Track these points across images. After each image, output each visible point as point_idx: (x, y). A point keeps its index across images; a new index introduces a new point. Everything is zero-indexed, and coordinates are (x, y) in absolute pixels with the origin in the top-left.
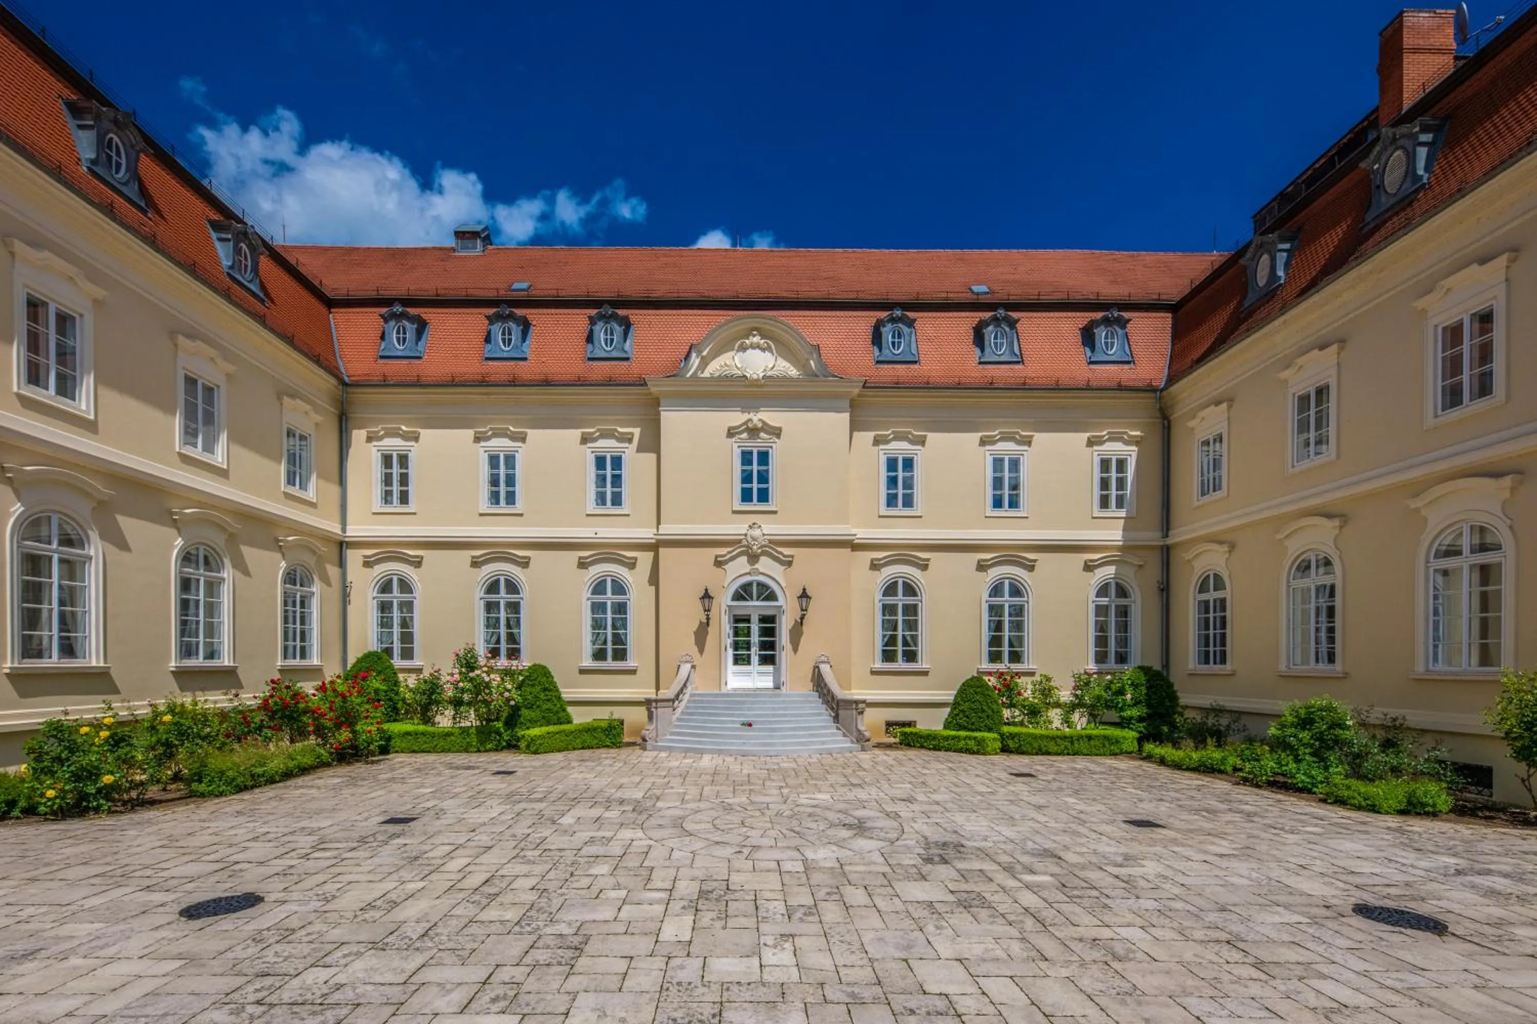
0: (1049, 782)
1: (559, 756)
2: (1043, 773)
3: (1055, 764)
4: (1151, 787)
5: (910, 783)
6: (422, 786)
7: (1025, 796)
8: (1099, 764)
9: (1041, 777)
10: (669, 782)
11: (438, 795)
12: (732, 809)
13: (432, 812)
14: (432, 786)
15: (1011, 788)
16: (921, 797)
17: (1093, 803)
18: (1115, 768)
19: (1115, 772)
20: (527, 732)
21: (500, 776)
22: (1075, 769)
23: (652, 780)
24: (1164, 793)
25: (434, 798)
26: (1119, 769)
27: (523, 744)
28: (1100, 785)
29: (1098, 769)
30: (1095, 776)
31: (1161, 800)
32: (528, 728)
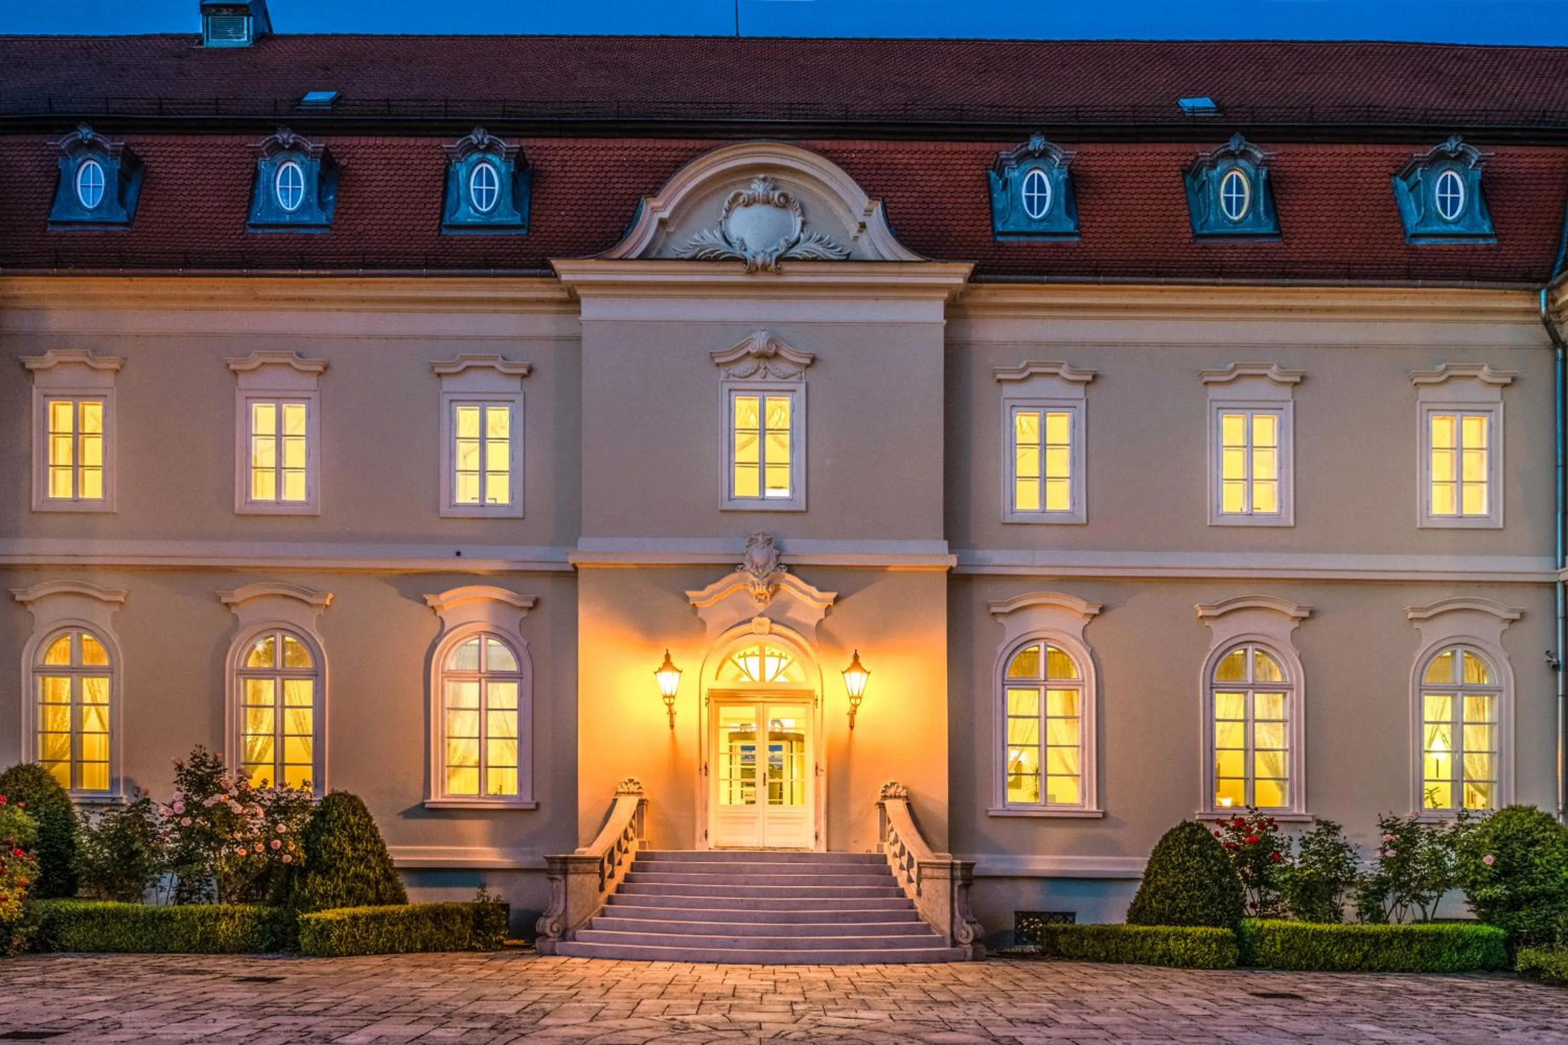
0: (1326, 1004)
1: (377, 960)
2: (1315, 993)
3: (1343, 981)
4: (1528, 1011)
5: (1051, 1002)
6: (93, 992)
7: (1277, 1021)
8: (1430, 983)
9: (1311, 998)
10: (576, 994)
11: (120, 1004)
12: (686, 1029)
13: (97, 1025)
14: (112, 993)
15: (1251, 1011)
16: (1067, 1018)
17: (1411, 1032)
18: (1460, 988)
19: (1461, 993)
20: (315, 915)
21: (249, 984)
22: (1381, 988)
23: (544, 990)
24: (1553, 1020)
25: (110, 1008)
26: (1469, 990)
27: (305, 940)
28: (1429, 1008)
29: (1428, 989)
30: (1419, 998)
31: (1547, 1028)
32: (318, 910)
